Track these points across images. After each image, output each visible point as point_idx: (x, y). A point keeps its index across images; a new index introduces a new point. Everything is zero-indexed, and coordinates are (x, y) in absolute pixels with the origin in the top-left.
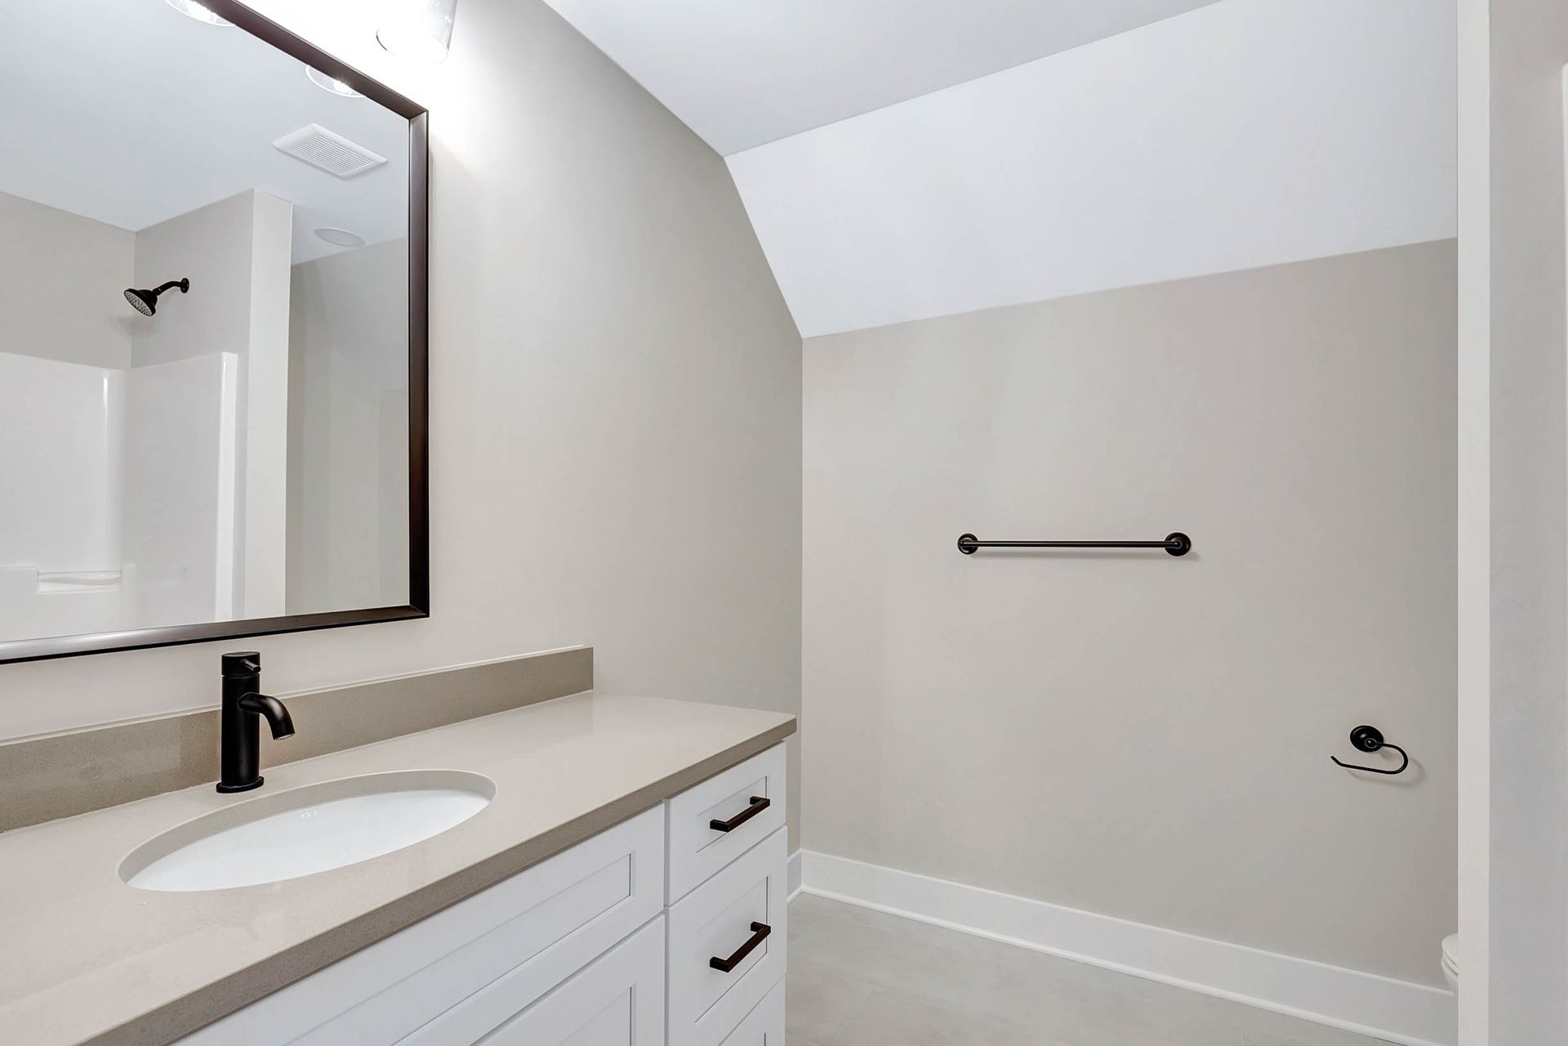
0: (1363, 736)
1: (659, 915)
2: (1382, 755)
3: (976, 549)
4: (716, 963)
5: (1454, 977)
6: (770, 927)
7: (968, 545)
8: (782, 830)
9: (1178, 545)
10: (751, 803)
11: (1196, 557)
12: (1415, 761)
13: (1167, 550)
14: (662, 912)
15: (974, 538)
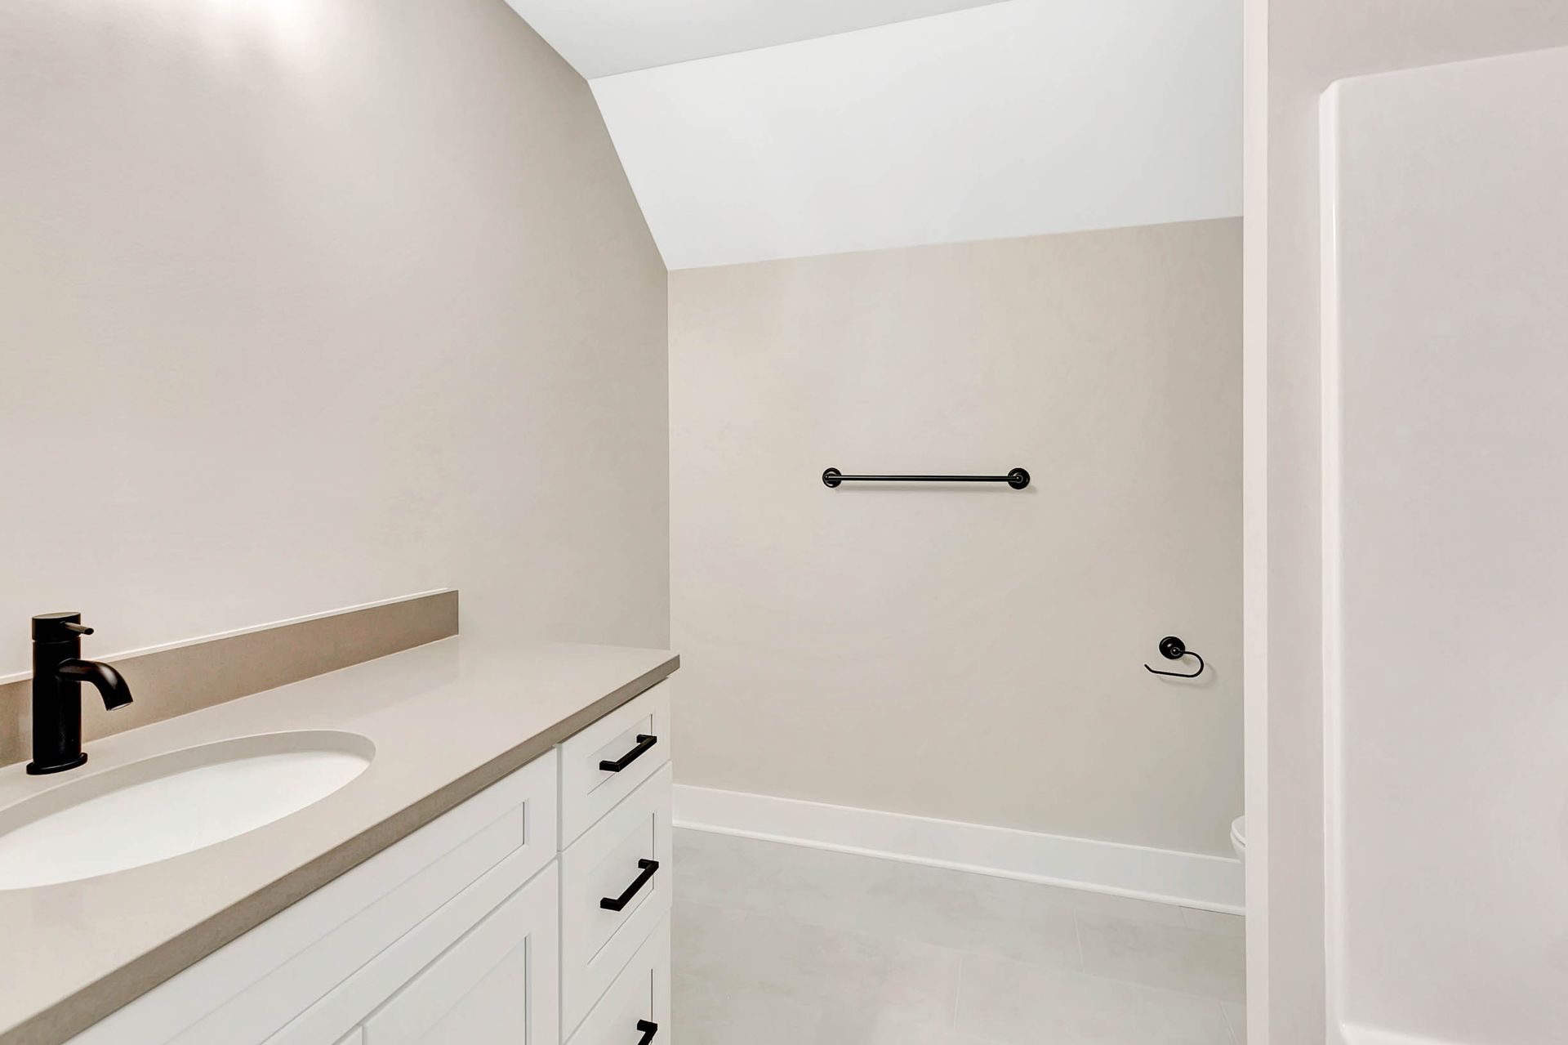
0: (1169, 645)
1: (551, 861)
2: (1185, 662)
3: (839, 483)
4: (607, 904)
5: (1242, 847)
6: (657, 863)
7: (833, 478)
8: (666, 766)
9: (1019, 479)
10: (638, 742)
11: (1034, 491)
12: (1210, 666)
13: (1010, 484)
14: (555, 858)
15: (838, 472)
